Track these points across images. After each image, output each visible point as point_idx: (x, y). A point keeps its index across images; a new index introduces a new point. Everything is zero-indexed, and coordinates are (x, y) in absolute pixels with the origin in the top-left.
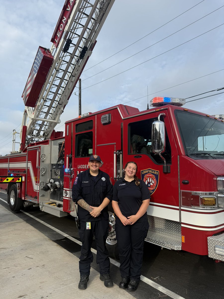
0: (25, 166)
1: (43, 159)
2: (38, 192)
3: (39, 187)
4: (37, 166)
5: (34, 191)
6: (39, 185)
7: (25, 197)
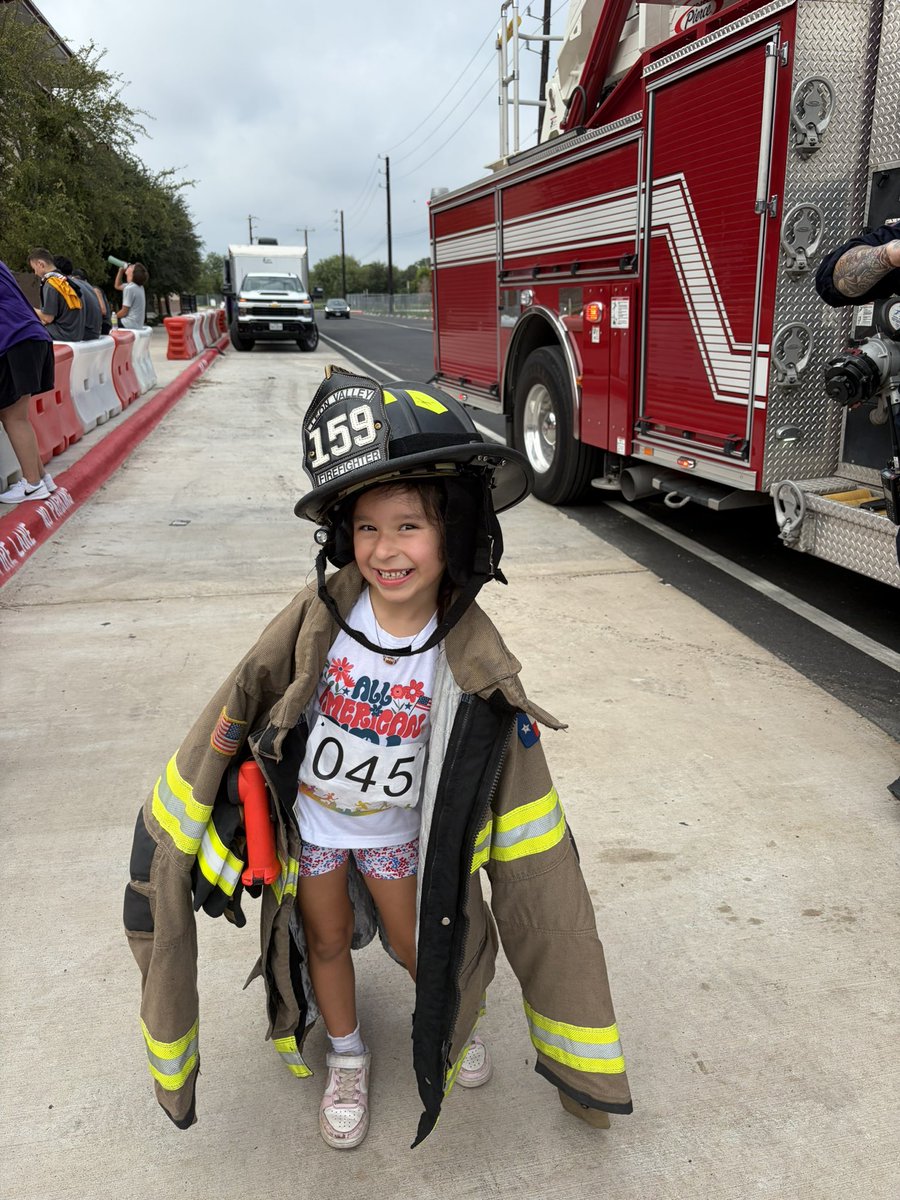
0: (630, 224)
1: (811, 126)
2: (761, 405)
3: (772, 366)
4: (761, 195)
5: (718, 397)
6: (762, 354)
7: (634, 437)
